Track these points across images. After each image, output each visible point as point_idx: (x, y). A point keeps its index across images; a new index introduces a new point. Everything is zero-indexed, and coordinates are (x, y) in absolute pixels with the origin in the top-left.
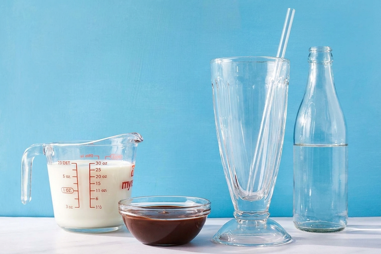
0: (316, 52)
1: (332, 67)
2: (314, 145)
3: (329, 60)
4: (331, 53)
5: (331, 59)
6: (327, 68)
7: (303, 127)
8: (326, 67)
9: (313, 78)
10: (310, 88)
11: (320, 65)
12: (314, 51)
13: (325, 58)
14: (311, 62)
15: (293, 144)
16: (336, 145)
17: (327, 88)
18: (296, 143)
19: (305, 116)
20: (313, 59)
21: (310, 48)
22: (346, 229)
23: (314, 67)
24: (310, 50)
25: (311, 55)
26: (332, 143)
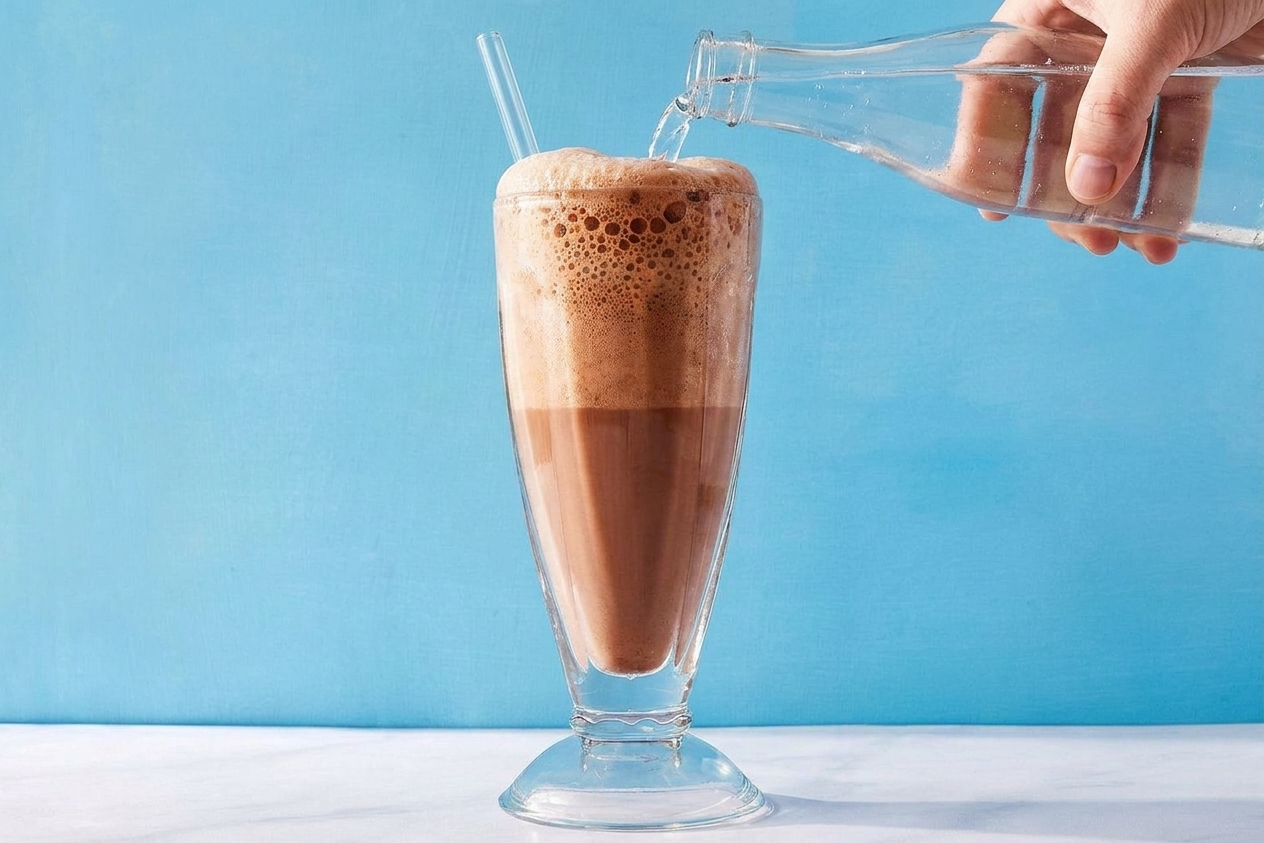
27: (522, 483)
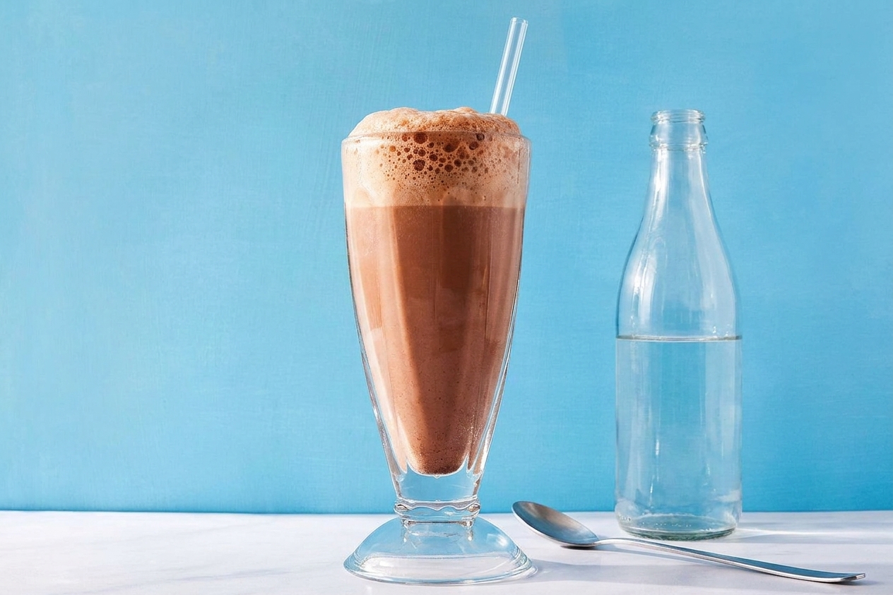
0: (666, 121)
1: (704, 158)
2: (663, 338)
3: (699, 141)
4: (703, 126)
5: (702, 138)
6: (692, 159)
7: (637, 297)
8: (690, 157)
9: (661, 183)
10: (655, 204)
11: (678, 152)
12: (663, 120)
13: (688, 136)
14: (656, 145)
15: (615, 336)
16: (716, 337)
17: (693, 204)
18: (621, 334)
19: (642, 270)
20: (662, 138)
21: (655, 113)
22: (740, 531)
23: (663, 156)
24: (654, 117)
25: (657, 130)
26: (702, 333)
27: (361, 341)
